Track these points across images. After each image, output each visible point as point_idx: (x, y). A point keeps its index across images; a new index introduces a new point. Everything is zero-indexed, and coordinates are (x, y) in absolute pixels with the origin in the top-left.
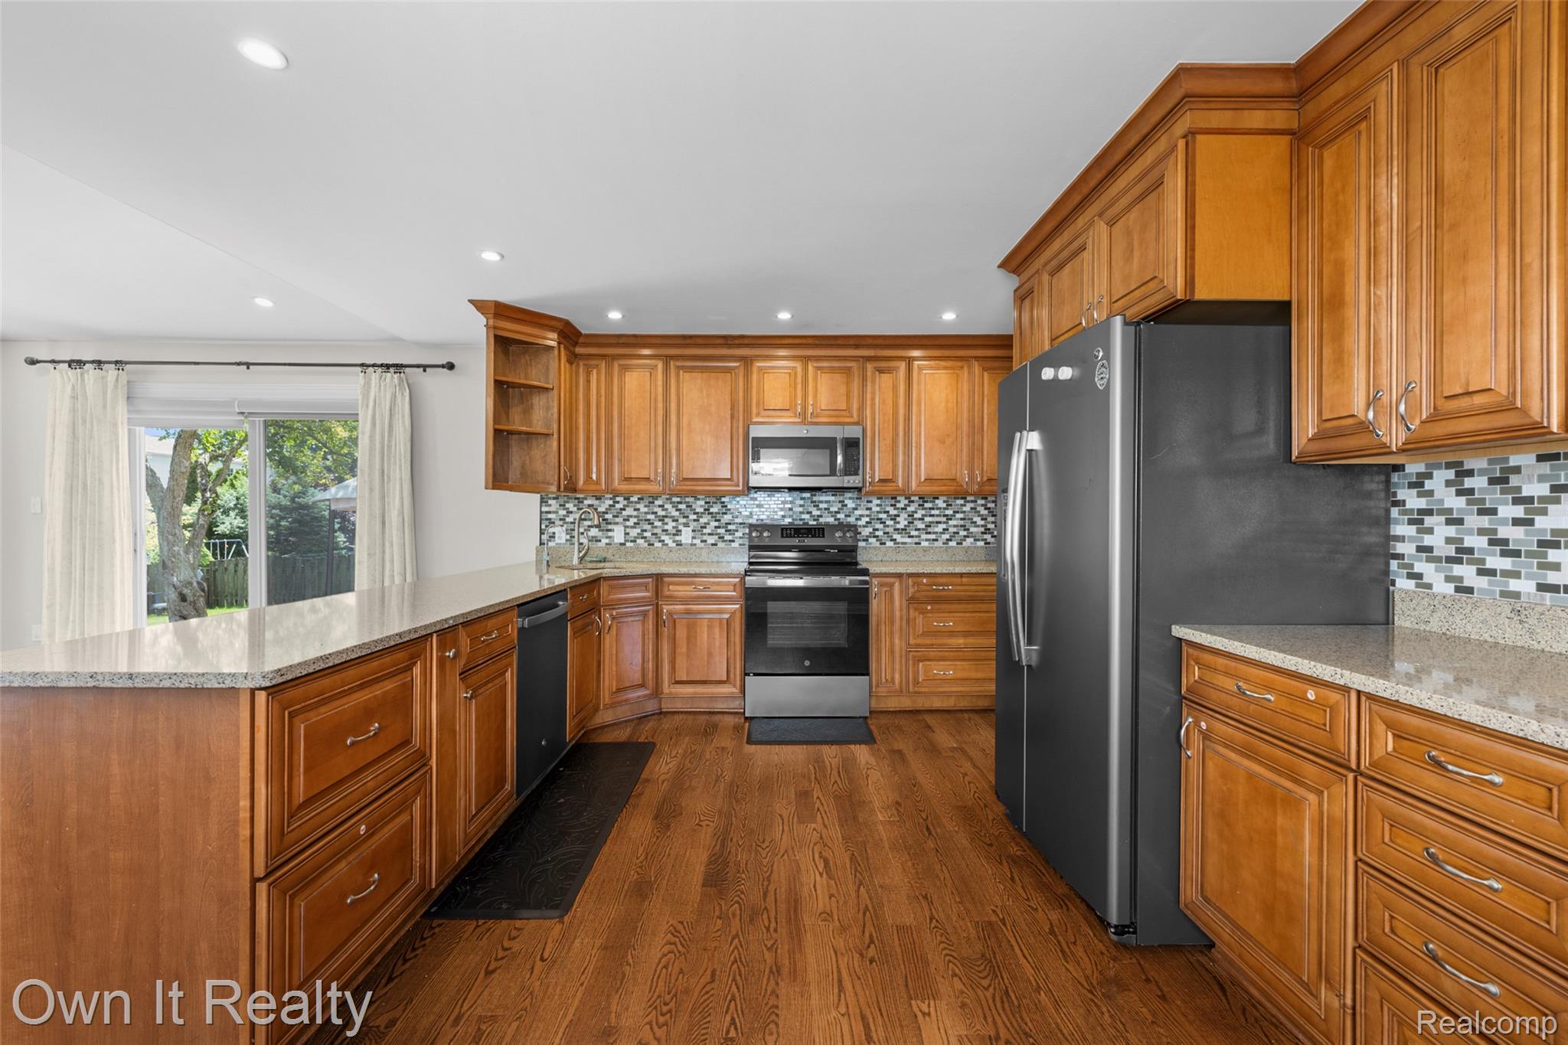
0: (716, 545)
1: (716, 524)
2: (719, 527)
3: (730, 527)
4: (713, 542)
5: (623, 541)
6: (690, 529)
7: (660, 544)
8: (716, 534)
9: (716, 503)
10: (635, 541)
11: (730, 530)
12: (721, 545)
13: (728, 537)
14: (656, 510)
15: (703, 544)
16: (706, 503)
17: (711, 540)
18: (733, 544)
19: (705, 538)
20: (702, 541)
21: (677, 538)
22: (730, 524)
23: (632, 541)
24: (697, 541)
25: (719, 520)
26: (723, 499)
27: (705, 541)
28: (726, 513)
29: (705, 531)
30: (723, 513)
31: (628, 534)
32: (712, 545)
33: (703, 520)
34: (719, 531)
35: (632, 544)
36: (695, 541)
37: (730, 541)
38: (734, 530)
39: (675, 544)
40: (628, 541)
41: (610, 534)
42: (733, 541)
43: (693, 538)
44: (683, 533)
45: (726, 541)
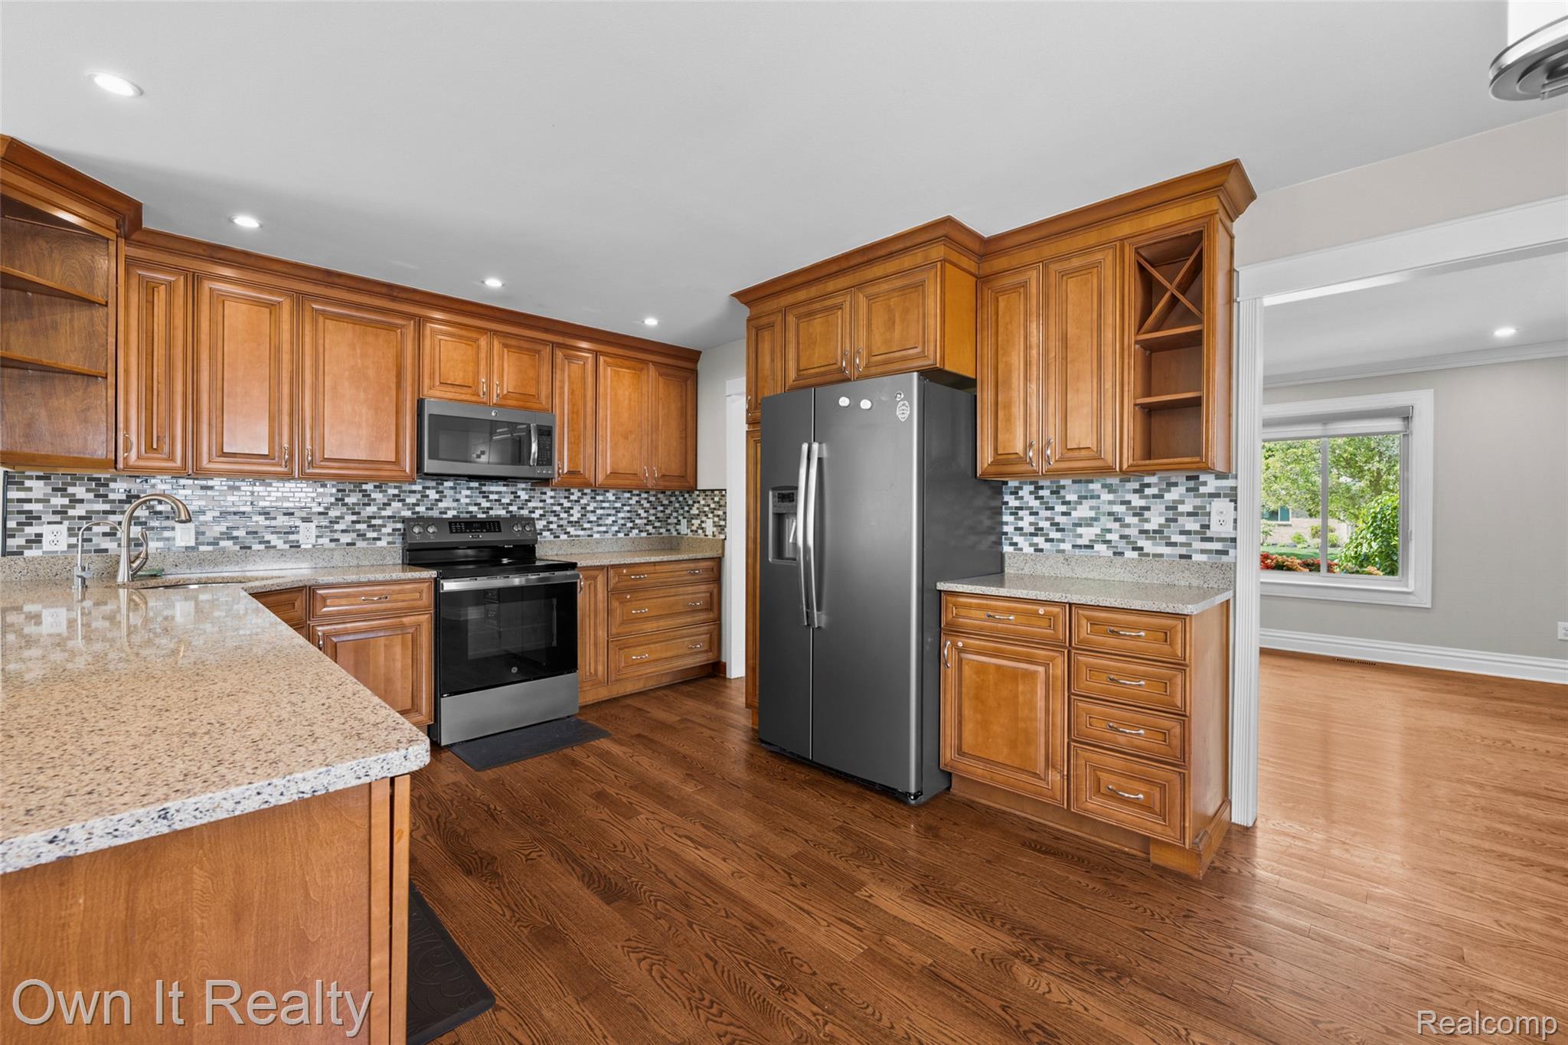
0: (354, 544)
1: (354, 518)
2: (358, 522)
3: (374, 522)
4: (349, 541)
5: (192, 544)
6: (313, 525)
7: (262, 547)
8: (354, 531)
9: (355, 491)
10: (218, 544)
11: (374, 526)
12: (360, 544)
13: (371, 535)
15: (333, 545)
16: (338, 491)
17: (345, 539)
18: (379, 544)
19: (336, 536)
20: (331, 541)
21: (292, 537)
22: (374, 518)
23: (208, 544)
24: (325, 541)
25: (359, 513)
26: (364, 487)
27: (338, 540)
28: (369, 505)
29: (336, 527)
30: (364, 504)
31: (203, 533)
32: (348, 544)
33: (333, 513)
34: (358, 526)
35: (210, 548)
36: (321, 541)
37: (375, 539)
38: (380, 526)
39: (287, 546)
40: (203, 544)
41: (166, 534)
42: (380, 539)
43: (317, 537)
44: (301, 530)
45: (369, 539)
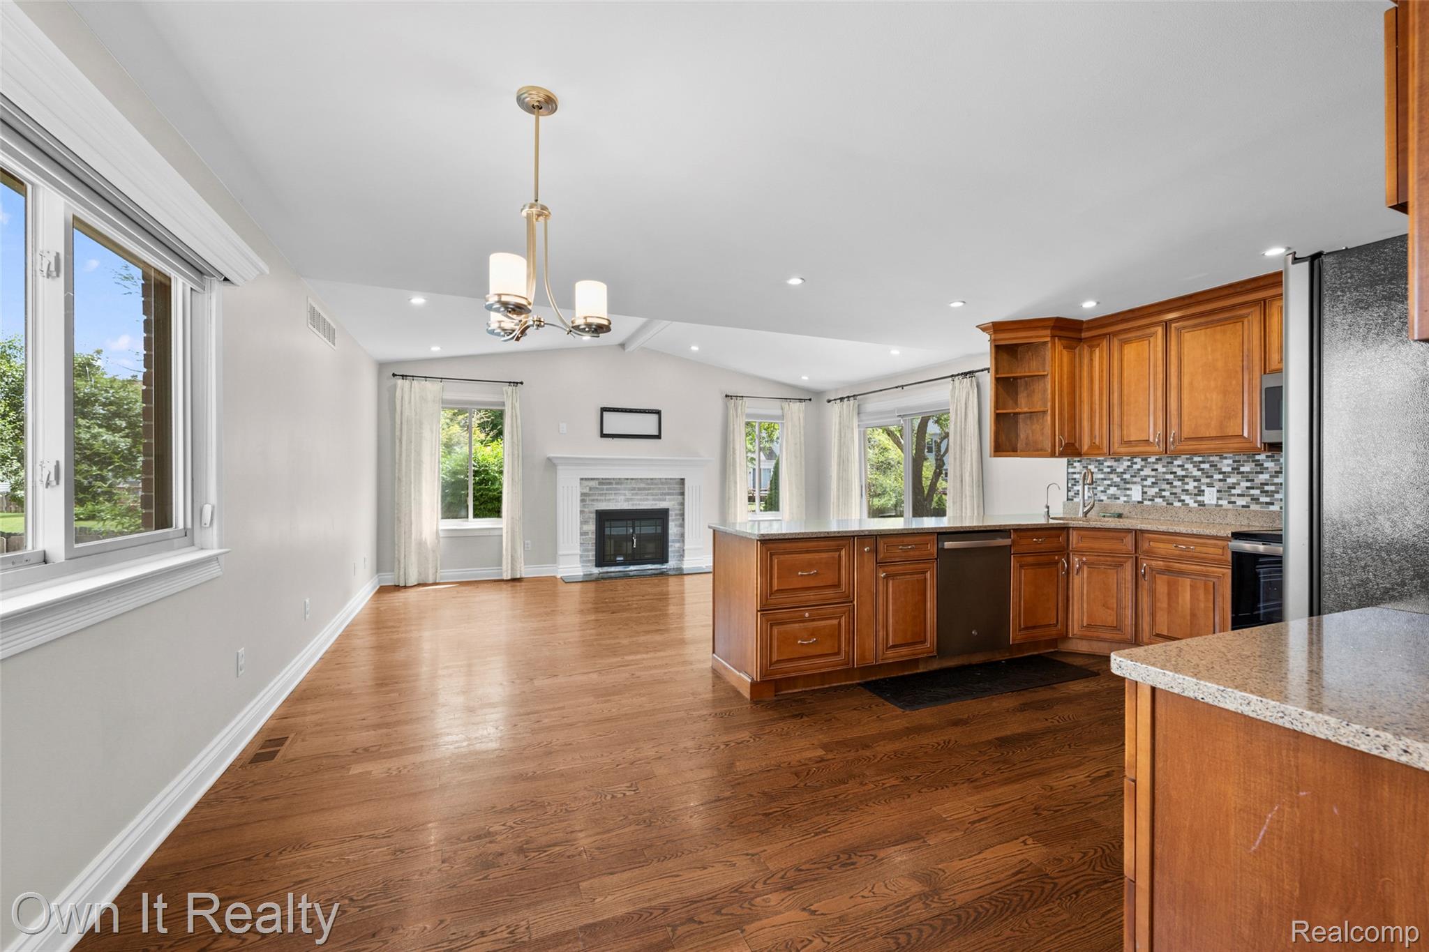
0: (1248, 507)
1: (1249, 484)
2: (1252, 488)
3: (1266, 488)
4: (1244, 504)
5: (1140, 500)
6: (1214, 490)
7: (1180, 504)
8: (1248, 496)
9: (1249, 462)
10: (1153, 500)
11: (1267, 492)
12: (1254, 507)
13: (1264, 499)
14: (1175, 470)
15: (1231, 506)
16: (1234, 462)
17: (1241, 502)
18: (1272, 508)
19: (1233, 499)
20: (1229, 503)
21: (1199, 498)
22: (1267, 484)
23: (1149, 500)
24: (1224, 503)
25: (1253, 480)
26: (1257, 457)
27: (1235, 502)
28: (1262, 473)
29: (1233, 491)
30: (1257, 473)
31: (1146, 493)
32: (1243, 506)
33: (1230, 480)
34: (1252, 492)
35: (1150, 503)
36: (1220, 502)
37: (1267, 503)
38: (1272, 491)
39: (1196, 505)
40: (1146, 500)
41: (1128, 492)
42: (1273, 504)
43: (1218, 499)
44: (1206, 493)
45: (1262, 503)
